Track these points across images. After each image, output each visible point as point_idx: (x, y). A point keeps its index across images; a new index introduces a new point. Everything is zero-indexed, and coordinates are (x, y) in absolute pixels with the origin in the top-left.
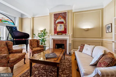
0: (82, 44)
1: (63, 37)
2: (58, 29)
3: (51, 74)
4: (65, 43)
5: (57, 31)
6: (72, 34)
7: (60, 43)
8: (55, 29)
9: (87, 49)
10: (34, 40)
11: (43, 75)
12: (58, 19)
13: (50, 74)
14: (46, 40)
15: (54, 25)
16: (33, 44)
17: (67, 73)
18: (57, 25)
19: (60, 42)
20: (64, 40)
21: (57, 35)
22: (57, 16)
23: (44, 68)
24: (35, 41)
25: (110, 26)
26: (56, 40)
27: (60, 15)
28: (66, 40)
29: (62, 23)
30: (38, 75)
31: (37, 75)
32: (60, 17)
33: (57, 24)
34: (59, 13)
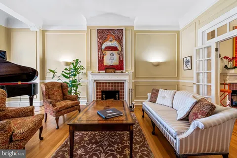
0: (153, 89)
1: (118, 76)
2: (107, 61)
3: (113, 149)
4: (121, 89)
5: (105, 64)
6: (133, 71)
7: (110, 89)
8: (101, 61)
9: (164, 97)
10: (53, 84)
11: (97, 153)
12: (107, 40)
13: (111, 148)
14: (79, 84)
15: (98, 51)
16: (53, 94)
17: (139, 140)
18: (104, 53)
19: (112, 86)
20: (118, 83)
21: (106, 72)
22: (103, 34)
23: (93, 141)
24: (56, 87)
25: (190, 59)
26: (103, 83)
27: (109, 32)
28: (124, 83)
29: (115, 49)
30: (88, 156)
31: (85, 155)
32: (111, 37)
33: (104, 50)
34: (108, 30)
